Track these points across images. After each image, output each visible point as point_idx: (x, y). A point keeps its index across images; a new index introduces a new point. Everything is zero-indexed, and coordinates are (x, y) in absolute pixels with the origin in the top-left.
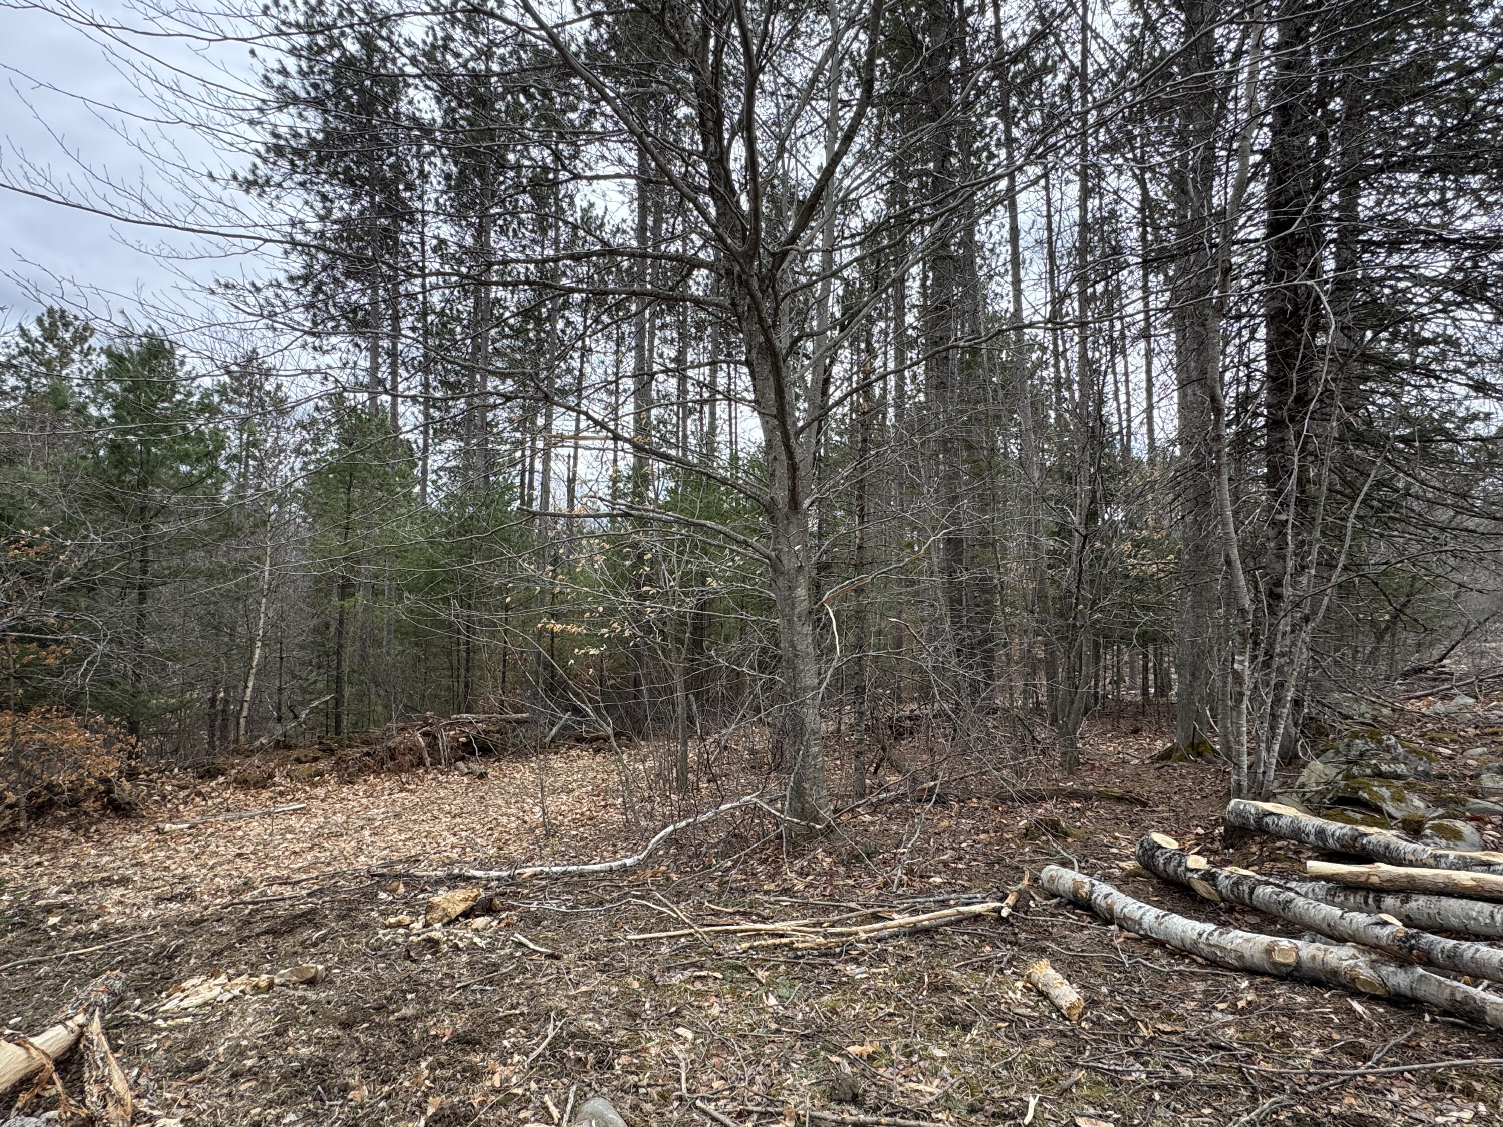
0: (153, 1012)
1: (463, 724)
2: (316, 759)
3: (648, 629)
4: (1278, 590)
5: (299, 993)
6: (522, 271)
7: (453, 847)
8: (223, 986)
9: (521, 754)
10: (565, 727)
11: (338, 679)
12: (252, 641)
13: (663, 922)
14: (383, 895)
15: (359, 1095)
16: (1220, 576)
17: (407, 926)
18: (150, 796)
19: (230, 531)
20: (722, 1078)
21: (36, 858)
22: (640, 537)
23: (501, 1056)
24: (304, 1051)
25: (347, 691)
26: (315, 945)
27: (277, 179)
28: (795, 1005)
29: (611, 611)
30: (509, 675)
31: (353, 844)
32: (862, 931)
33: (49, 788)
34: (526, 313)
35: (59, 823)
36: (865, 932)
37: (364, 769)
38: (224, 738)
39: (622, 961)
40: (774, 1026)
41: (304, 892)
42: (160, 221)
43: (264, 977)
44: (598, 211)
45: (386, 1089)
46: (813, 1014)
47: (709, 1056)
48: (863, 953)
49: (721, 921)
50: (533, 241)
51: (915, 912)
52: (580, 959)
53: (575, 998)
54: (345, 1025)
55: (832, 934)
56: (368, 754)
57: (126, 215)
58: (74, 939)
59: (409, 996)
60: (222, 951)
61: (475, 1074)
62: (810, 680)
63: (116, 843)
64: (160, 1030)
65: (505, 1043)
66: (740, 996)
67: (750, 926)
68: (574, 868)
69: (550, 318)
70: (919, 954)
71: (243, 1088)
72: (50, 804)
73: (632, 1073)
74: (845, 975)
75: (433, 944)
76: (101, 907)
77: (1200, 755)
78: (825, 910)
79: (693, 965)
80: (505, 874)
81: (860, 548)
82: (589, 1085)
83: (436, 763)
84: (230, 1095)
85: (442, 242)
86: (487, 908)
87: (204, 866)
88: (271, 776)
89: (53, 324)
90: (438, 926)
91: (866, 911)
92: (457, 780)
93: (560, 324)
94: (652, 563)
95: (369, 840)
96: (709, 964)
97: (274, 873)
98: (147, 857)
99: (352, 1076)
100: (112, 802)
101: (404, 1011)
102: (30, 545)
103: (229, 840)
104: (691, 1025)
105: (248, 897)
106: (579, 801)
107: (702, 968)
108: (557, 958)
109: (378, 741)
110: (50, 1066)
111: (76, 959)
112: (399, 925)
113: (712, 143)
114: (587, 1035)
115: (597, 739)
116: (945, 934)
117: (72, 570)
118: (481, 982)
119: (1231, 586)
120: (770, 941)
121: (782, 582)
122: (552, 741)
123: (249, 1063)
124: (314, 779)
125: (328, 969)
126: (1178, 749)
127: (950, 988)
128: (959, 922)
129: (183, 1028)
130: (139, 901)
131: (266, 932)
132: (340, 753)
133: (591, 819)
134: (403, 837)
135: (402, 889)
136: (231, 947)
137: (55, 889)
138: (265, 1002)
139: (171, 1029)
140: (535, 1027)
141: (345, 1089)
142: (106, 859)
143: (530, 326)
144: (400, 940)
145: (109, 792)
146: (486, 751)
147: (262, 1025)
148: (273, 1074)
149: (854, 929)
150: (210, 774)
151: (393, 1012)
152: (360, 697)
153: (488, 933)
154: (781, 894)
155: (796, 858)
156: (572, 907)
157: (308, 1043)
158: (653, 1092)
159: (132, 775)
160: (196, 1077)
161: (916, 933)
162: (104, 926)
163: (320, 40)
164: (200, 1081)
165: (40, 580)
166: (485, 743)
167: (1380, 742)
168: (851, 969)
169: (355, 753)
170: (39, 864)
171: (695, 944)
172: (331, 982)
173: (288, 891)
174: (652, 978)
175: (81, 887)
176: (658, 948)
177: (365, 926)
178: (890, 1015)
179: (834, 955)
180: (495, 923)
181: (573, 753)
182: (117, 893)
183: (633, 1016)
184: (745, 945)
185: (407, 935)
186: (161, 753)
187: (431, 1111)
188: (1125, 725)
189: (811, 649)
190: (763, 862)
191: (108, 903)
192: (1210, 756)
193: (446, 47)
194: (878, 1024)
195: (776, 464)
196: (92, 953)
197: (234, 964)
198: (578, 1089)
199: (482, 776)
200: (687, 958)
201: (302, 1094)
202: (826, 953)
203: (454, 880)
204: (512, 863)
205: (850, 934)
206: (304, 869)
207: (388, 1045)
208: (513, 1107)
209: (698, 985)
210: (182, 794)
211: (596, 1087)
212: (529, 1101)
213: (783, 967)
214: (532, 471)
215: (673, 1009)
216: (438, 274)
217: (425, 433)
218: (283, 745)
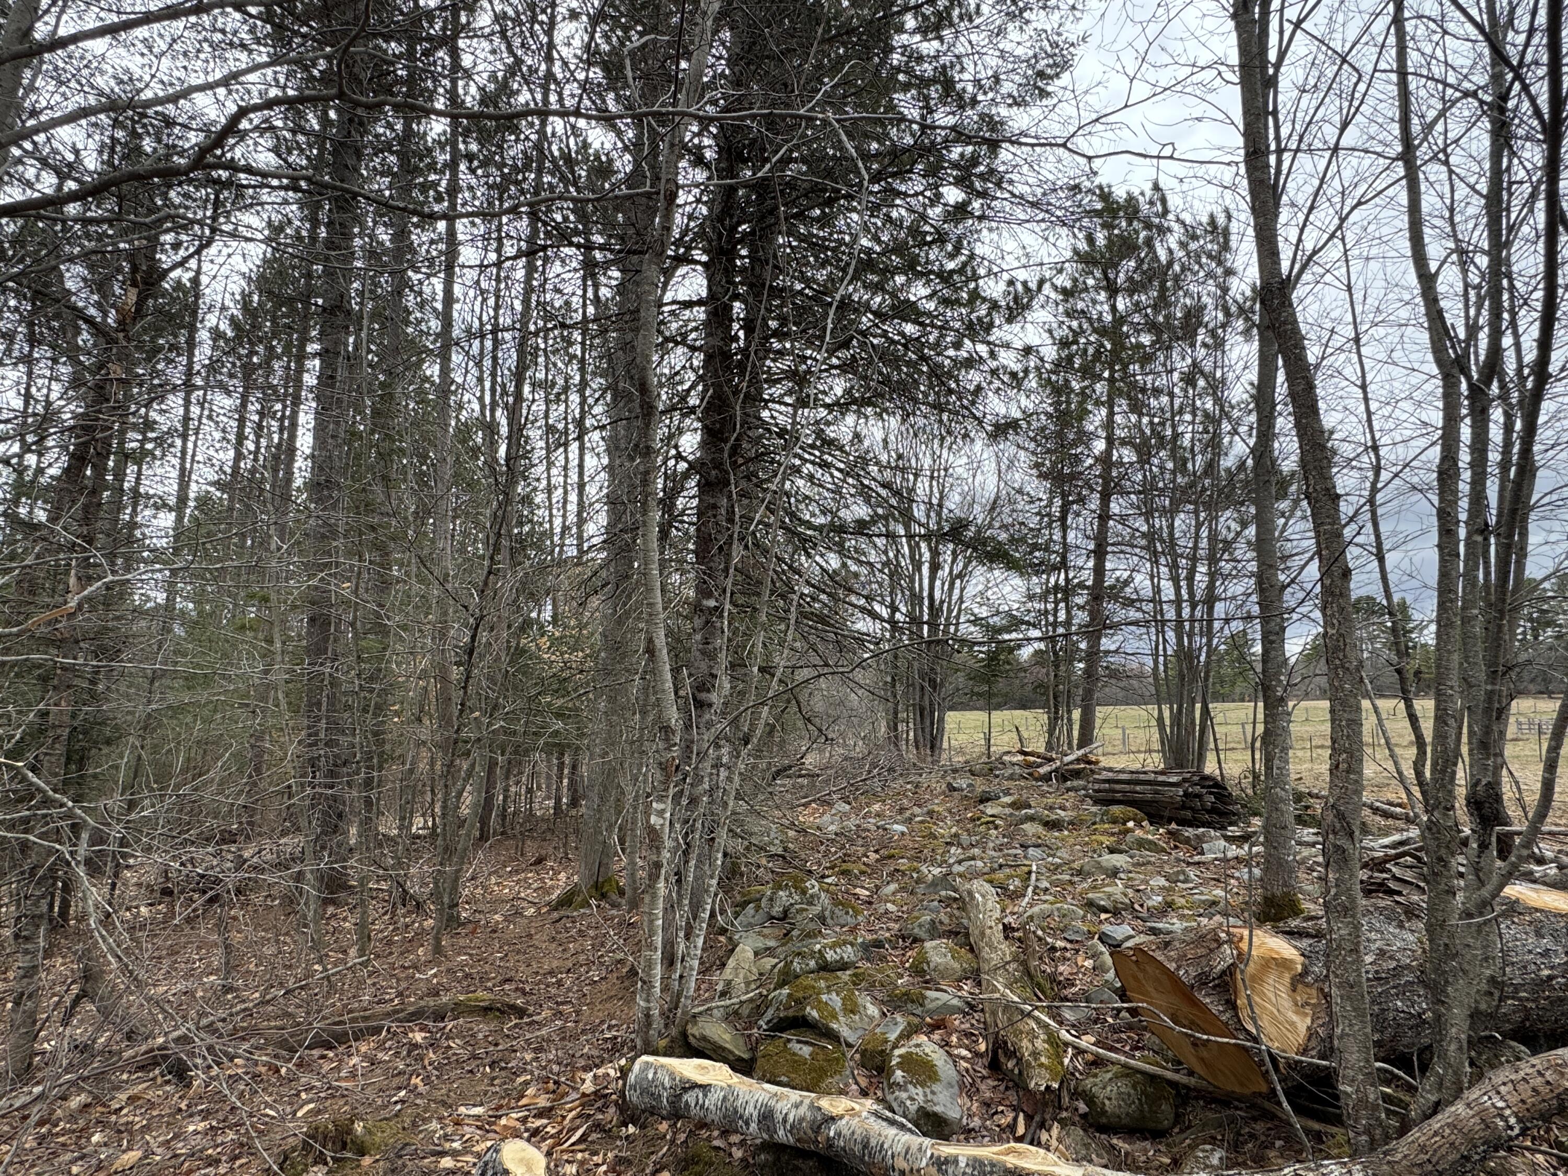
4: (703, 696)
16: (637, 677)
77: (603, 896)
119: (650, 686)
126: (580, 891)
167: (804, 892)
188: (532, 850)
192: (614, 897)
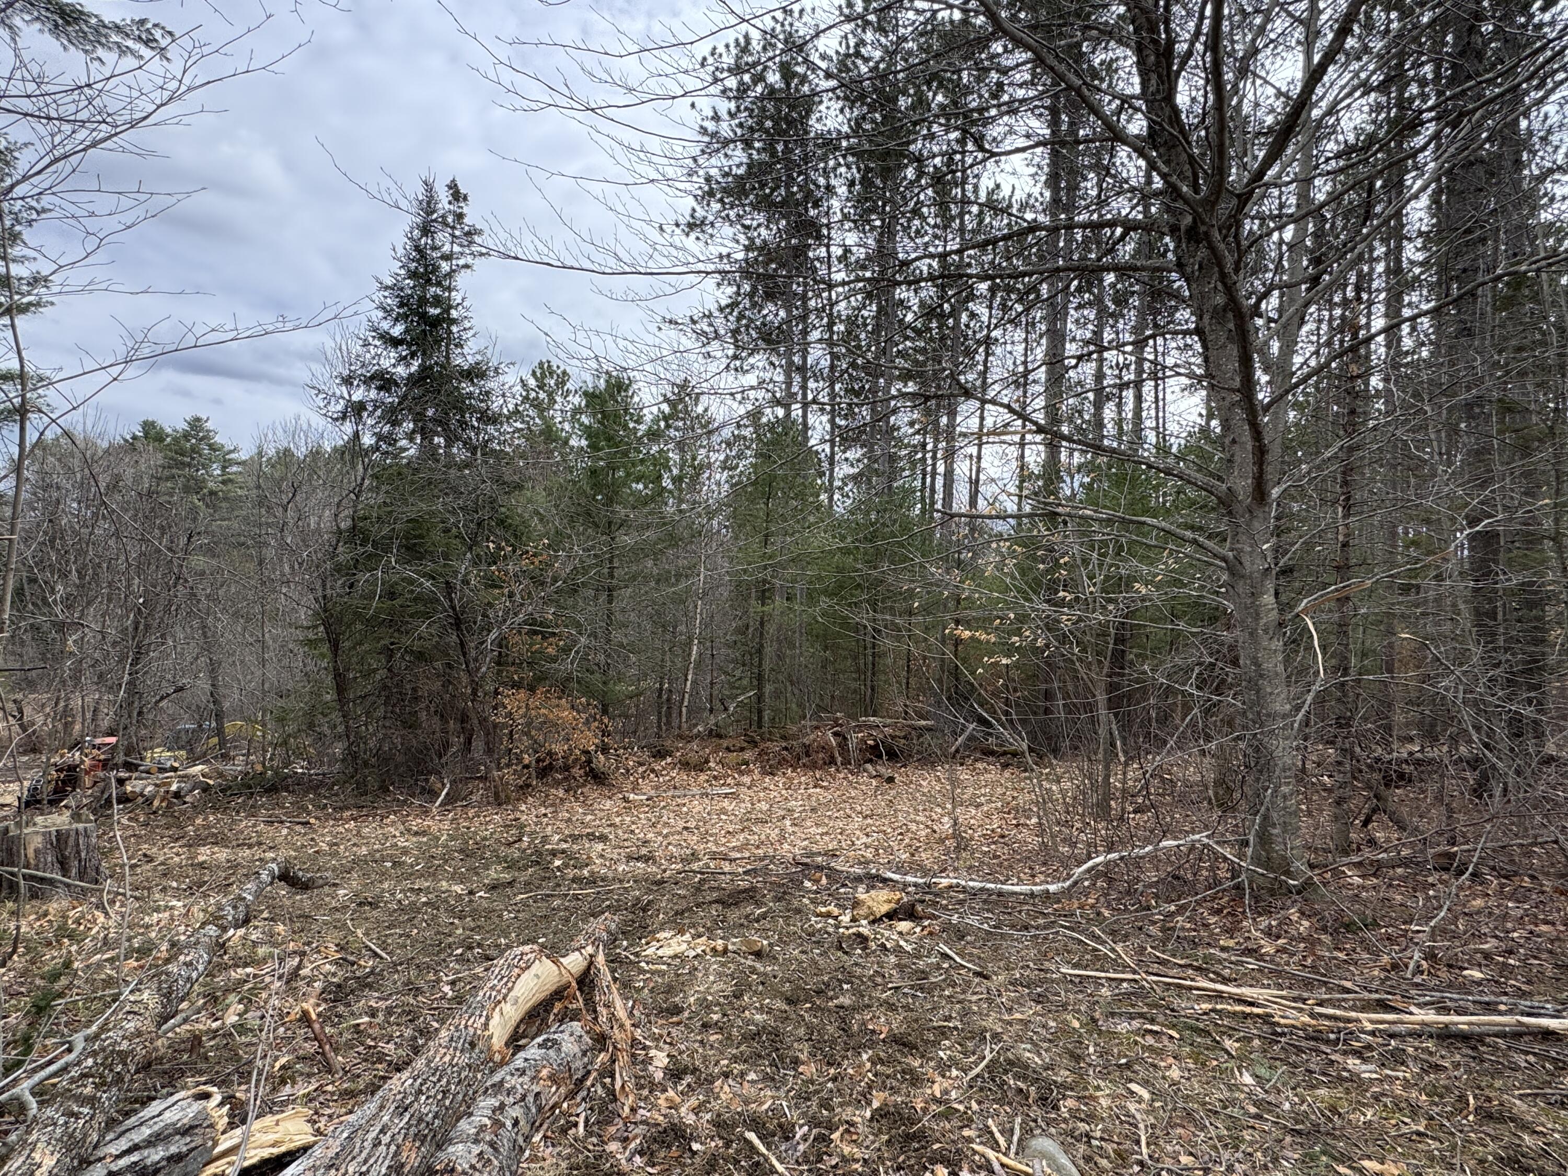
0: (637, 955)
1: (871, 727)
2: (742, 749)
3: (1063, 639)
5: (749, 963)
6: (925, 269)
7: (867, 847)
8: (689, 943)
9: (928, 761)
10: (971, 738)
11: (760, 677)
12: (690, 639)
13: (1098, 960)
14: (808, 884)
15: (809, 1070)
17: (836, 918)
18: (618, 768)
19: (673, 540)
20: (1191, 1154)
21: (543, 810)
22: (1056, 538)
23: (939, 1066)
24: (758, 1017)
25: (768, 688)
26: (757, 921)
27: (711, 218)
28: (1279, 1092)
29: (1022, 619)
30: (912, 681)
31: (777, 831)
32: (1367, 1020)
33: (550, 753)
34: (929, 312)
35: (557, 784)
36: (1372, 1022)
37: (783, 762)
38: (668, 723)
39: (1058, 995)
40: (1253, 1110)
41: (740, 870)
42: (628, 269)
43: (720, 942)
44: (1005, 192)
45: (832, 1071)
46: (1304, 1107)
47: (1171, 1125)
48: (1369, 1047)
49: (1171, 973)
50: (936, 237)
51: (1446, 1010)
52: (1011, 984)
53: (1010, 1023)
54: (789, 1001)
55: (1321, 1015)
56: (786, 749)
57: (603, 269)
58: (573, 880)
59: (845, 986)
60: (682, 913)
61: (916, 1080)
62: (1281, 705)
63: (596, 806)
64: (645, 972)
65: (941, 1053)
66: (1204, 1064)
67: (1211, 985)
68: (992, 886)
69: (954, 313)
70: (1457, 1066)
71: (712, 1038)
72: (550, 767)
73: (1082, 1120)
74: (1345, 1069)
75: (862, 939)
76: (589, 858)
78: (1308, 984)
79: (1142, 1015)
80: (921, 881)
81: (1345, 545)
82: (1035, 1121)
83: (846, 762)
84: (701, 1042)
85: (847, 251)
86: (907, 912)
87: (660, 834)
88: (707, 761)
89: (543, 373)
90: (864, 922)
91: (1366, 995)
92: (866, 782)
93: (964, 318)
94: (1070, 567)
95: (790, 829)
96: (1161, 1018)
97: (714, 849)
98: (617, 820)
99: (801, 1051)
100: (592, 770)
101: (841, 999)
102: (535, 555)
103: (678, 814)
104: (1145, 1083)
105: (695, 866)
106: (988, 815)
107: (1152, 1021)
108: (986, 977)
109: (795, 737)
110: (574, 984)
111: (576, 897)
112: (828, 915)
113: (1153, 82)
114: (1027, 1067)
115: (1005, 753)
116: (1496, 1048)
117: (564, 575)
118: (912, 987)
120: (1238, 1008)
121: (1242, 588)
122: (957, 751)
123: (715, 1017)
124: (741, 767)
125: (770, 945)
127: (1512, 1120)
128: (1517, 1035)
129: (661, 974)
130: (615, 857)
131: (716, 902)
132: (763, 745)
133: (1003, 837)
134: (820, 831)
135: (824, 881)
136: (690, 909)
137: (557, 837)
138: (723, 965)
139: (653, 973)
140: (970, 1045)
141: (796, 1062)
142: (589, 817)
143: (934, 325)
144: (831, 930)
145: (589, 762)
146: (893, 756)
147: (722, 986)
148: (735, 1031)
149: (1353, 1014)
150: (660, 754)
151: (831, 999)
152: (777, 695)
153: (913, 938)
154: (1243, 954)
155: (1260, 915)
156: (995, 927)
157: (761, 1010)
158: (1110, 1148)
159: (605, 749)
160: (675, 1019)
161: (1446, 1036)
162: (592, 873)
163: (747, 78)
164: (678, 1024)
165: (542, 584)
166: (891, 748)
168: (1353, 1063)
169: (775, 747)
170: (545, 815)
171: (1139, 993)
172: (775, 958)
173: (727, 867)
174: (1094, 1020)
175: (575, 838)
176: (1097, 989)
177: (798, 911)
178: (1419, 1134)
179: (1328, 1042)
180: (918, 929)
181: (979, 765)
182: (600, 847)
183: (1077, 1058)
184: (1206, 1006)
185: (837, 927)
186: (624, 734)
187: (876, 1105)
189: (1280, 668)
190: (1218, 912)
191: (593, 855)
193: (858, 54)
194: (1402, 1141)
195: (1236, 448)
196: (588, 895)
197: (693, 926)
198: (1023, 1122)
199: (891, 780)
200: (1133, 1006)
201: (760, 1056)
202: (1316, 1036)
203: (875, 881)
204: (925, 872)
205: (1349, 1020)
206: (739, 849)
207: (830, 1029)
208: (956, 1123)
209: (1150, 1040)
210: (641, 770)
211: (1043, 1124)
212: (971, 1120)
213: (1256, 1042)
214: (934, 474)
215: (1123, 1061)
216: (843, 283)
217: (832, 442)
218: (715, 734)
